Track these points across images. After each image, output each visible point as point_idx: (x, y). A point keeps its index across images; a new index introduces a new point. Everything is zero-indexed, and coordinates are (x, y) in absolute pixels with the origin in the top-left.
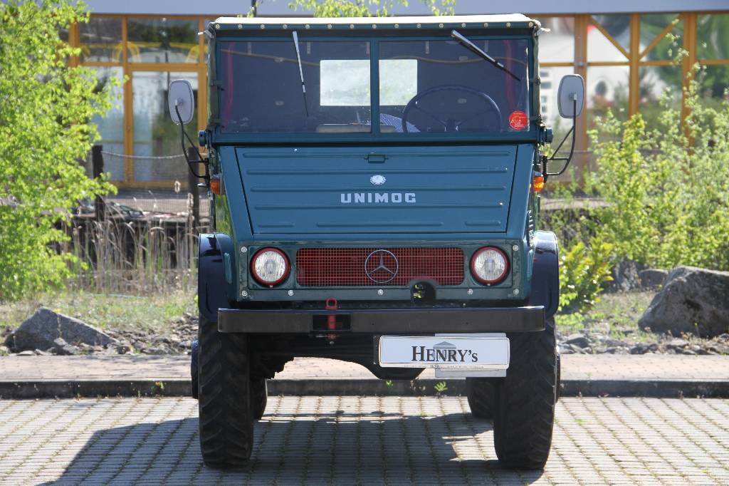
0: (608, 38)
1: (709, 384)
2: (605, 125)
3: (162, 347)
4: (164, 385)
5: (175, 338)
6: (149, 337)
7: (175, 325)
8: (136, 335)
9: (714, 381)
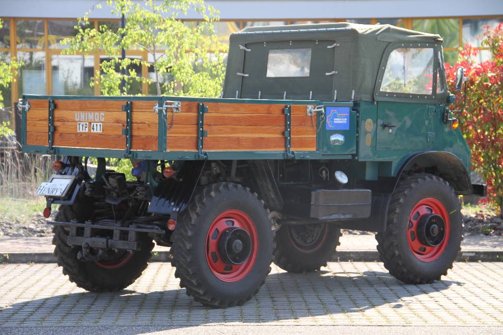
1: (357, 252)
3: (21, 231)
4: (9, 256)
5: (32, 226)
6: (15, 225)
7: (35, 218)
8: (7, 224)
9: (360, 251)
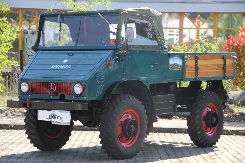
0: (190, 20)
2: (176, 48)
4: (13, 126)
5: (25, 111)
